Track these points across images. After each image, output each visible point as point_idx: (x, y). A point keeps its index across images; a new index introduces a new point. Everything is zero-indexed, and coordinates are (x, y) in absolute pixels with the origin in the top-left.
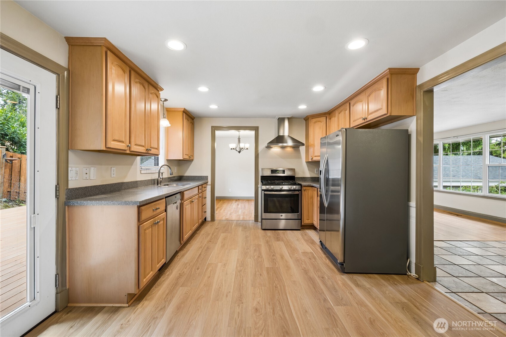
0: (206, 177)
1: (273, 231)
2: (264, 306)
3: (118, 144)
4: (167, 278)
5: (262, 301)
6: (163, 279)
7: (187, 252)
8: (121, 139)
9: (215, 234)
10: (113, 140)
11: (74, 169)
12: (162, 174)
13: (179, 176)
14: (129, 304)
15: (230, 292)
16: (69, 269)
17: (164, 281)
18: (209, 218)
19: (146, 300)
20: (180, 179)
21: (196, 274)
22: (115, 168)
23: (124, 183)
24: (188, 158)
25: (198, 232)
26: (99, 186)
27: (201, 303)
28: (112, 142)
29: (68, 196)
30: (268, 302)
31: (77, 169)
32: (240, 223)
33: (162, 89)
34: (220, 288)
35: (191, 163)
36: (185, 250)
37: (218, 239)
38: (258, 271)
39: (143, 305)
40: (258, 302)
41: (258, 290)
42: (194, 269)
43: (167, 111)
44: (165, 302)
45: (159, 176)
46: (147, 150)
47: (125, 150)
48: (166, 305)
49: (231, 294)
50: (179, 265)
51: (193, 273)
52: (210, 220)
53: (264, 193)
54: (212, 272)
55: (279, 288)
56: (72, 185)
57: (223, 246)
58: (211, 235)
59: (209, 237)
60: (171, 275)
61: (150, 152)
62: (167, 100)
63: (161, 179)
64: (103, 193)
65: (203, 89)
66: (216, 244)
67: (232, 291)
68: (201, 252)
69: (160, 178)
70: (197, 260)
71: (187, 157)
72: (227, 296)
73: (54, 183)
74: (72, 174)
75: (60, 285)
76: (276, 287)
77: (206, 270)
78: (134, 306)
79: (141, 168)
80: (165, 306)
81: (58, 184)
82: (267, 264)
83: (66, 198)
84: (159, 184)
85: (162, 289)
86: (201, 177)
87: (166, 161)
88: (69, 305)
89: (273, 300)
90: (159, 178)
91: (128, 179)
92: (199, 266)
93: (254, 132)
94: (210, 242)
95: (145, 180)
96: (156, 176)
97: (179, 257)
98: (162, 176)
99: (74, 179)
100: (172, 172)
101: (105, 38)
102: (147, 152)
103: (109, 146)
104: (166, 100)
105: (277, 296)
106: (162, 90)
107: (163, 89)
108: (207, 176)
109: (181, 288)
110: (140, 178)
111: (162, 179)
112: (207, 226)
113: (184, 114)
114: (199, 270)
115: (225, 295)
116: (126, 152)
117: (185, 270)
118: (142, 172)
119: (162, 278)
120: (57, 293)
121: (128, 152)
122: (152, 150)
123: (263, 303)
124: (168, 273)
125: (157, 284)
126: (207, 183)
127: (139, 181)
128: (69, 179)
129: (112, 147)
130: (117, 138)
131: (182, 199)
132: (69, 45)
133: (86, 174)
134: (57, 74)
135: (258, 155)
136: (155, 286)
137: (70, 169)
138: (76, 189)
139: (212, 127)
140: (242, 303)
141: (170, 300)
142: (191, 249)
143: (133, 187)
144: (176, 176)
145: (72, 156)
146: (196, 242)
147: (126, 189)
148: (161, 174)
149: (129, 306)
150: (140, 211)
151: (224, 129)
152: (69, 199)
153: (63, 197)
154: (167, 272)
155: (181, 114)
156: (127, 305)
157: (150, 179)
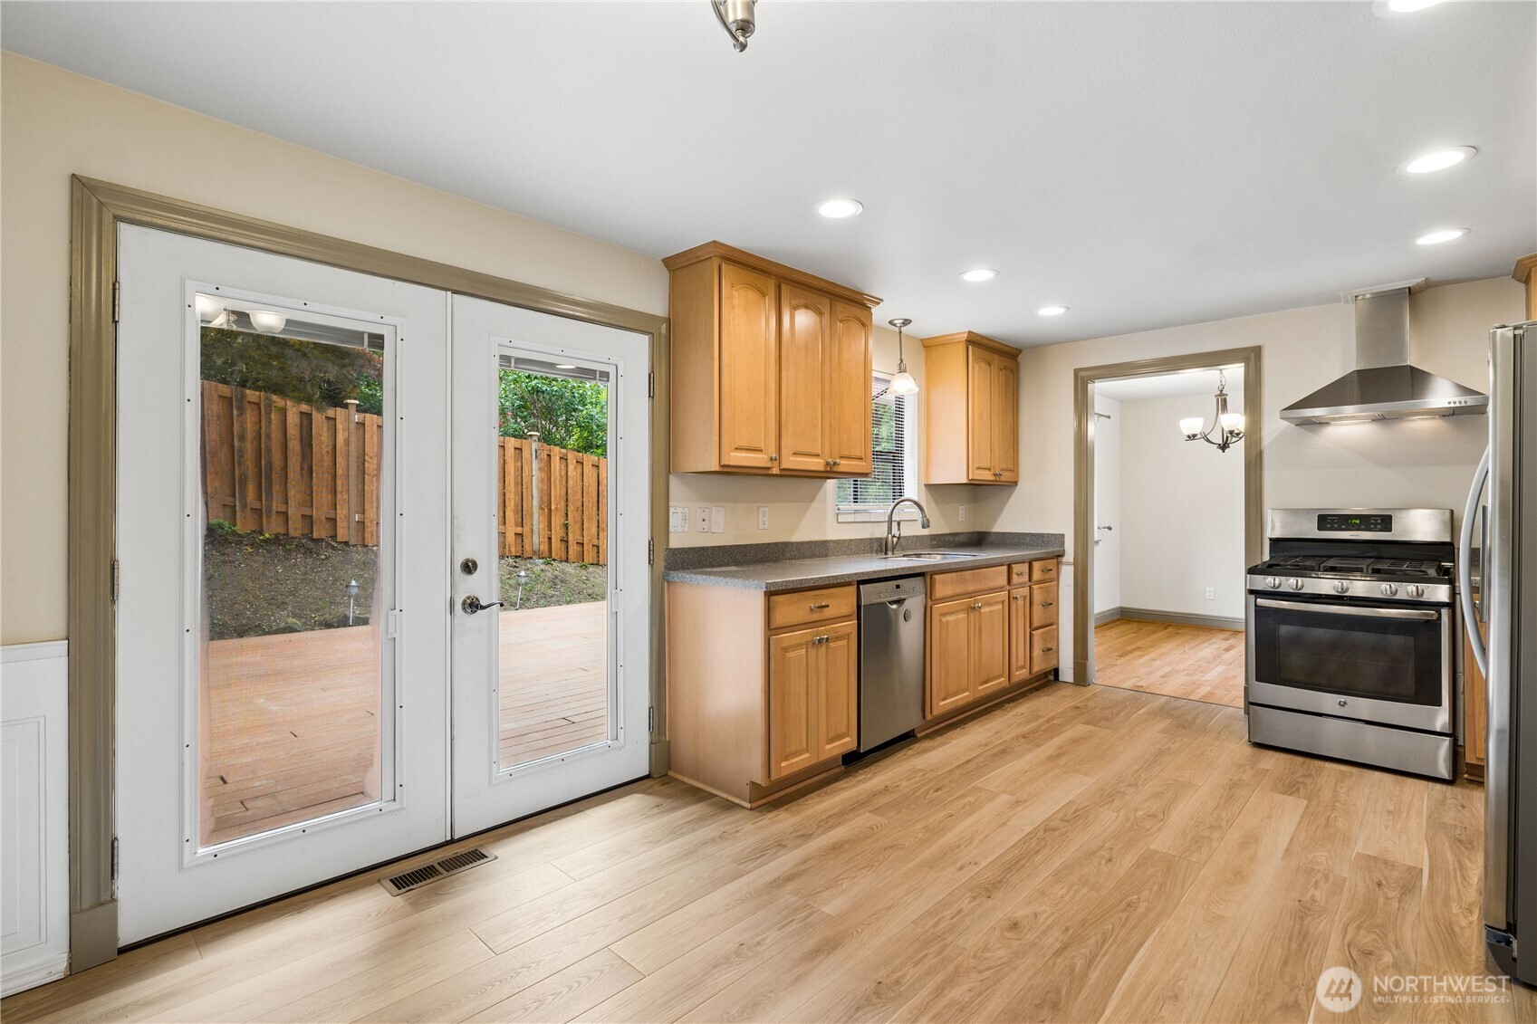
0: (1060, 538)
1: (1300, 759)
2: (1043, 928)
3: (747, 457)
4: (854, 786)
5: (1048, 917)
6: (844, 786)
7: (939, 746)
8: (754, 445)
9: (1055, 722)
10: (736, 449)
11: (679, 510)
12: (899, 524)
13: (973, 533)
14: (754, 805)
15: (976, 863)
16: (670, 709)
17: (843, 789)
18: (1067, 673)
19: (787, 810)
20: (979, 540)
21: (925, 799)
22: (767, 509)
23: (790, 543)
24: (992, 478)
25: (1007, 706)
26: (731, 546)
27: (889, 857)
28: (732, 454)
29: (669, 564)
30: (1068, 924)
31: (686, 510)
32: (1176, 708)
33: (878, 301)
34: (959, 847)
35: (1012, 493)
36: (939, 740)
37: (1052, 737)
38: (1111, 849)
39: (777, 816)
40: (1036, 915)
41: (1064, 890)
42: (925, 788)
43: (926, 346)
44: (819, 826)
45: (890, 531)
46: (827, 464)
47: (768, 468)
48: (816, 834)
49: (977, 869)
50: (898, 769)
51: (918, 793)
52: (1072, 681)
53: (1256, 605)
54: (967, 807)
55: (1141, 910)
56: (676, 542)
57: (1051, 758)
58: (1041, 721)
59: (1035, 724)
60: (864, 783)
61: (835, 469)
62: (911, 321)
63: (895, 540)
64: (738, 563)
65: (979, 275)
66: (1039, 746)
67: (983, 864)
68: (976, 757)
69: (894, 536)
70: (950, 772)
71: (987, 476)
72: (961, 868)
73: (646, 537)
74: (675, 521)
75: (656, 728)
76: (1129, 905)
77: (957, 798)
78: (761, 812)
79: (838, 509)
80: (812, 834)
81: (652, 539)
82: (1162, 842)
83: (666, 567)
84: (890, 553)
85: (826, 803)
86: (1042, 535)
87: (923, 487)
88: (671, 773)
89: (1088, 927)
90: (890, 536)
91: (803, 534)
92: (944, 785)
93: (1243, 368)
94: (1024, 737)
95: (852, 540)
96: (881, 532)
97: (911, 752)
98: (899, 529)
99: (679, 529)
100: (928, 520)
101: (714, 241)
102: (828, 469)
103: (725, 462)
104: (907, 322)
105: (1111, 926)
106: (879, 303)
107: (882, 300)
108: (1063, 536)
109: (868, 814)
110: (833, 533)
111: (899, 538)
112: (1048, 695)
113: (970, 347)
114: (939, 793)
115: (958, 865)
116: (770, 472)
117: (904, 783)
118: (841, 519)
119: (842, 782)
120: (651, 743)
121: (776, 471)
122: (843, 462)
123: (1049, 921)
124: (864, 776)
125: (825, 789)
126: (1062, 556)
127: (831, 541)
128: (671, 529)
129: (732, 463)
130: (744, 444)
131: (929, 592)
132: (670, 271)
133: (704, 520)
134: (651, 333)
135: (1260, 454)
136: (818, 792)
137: (672, 510)
138: (683, 549)
139: (1077, 372)
140: (988, 897)
141: (831, 827)
142: (954, 742)
143: (812, 556)
144: (963, 533)
145: (675, 483)
146: (980, 730)
147: (795, 558)
148: (895, 526)
149: (751, 809)
150: (771, 605)
151: (1143, 370)
152: (670, 569)
153: (660, 563)
154: (861, 774)
155: (962, 348)
156: (749, 806)
157: (867, 536)
